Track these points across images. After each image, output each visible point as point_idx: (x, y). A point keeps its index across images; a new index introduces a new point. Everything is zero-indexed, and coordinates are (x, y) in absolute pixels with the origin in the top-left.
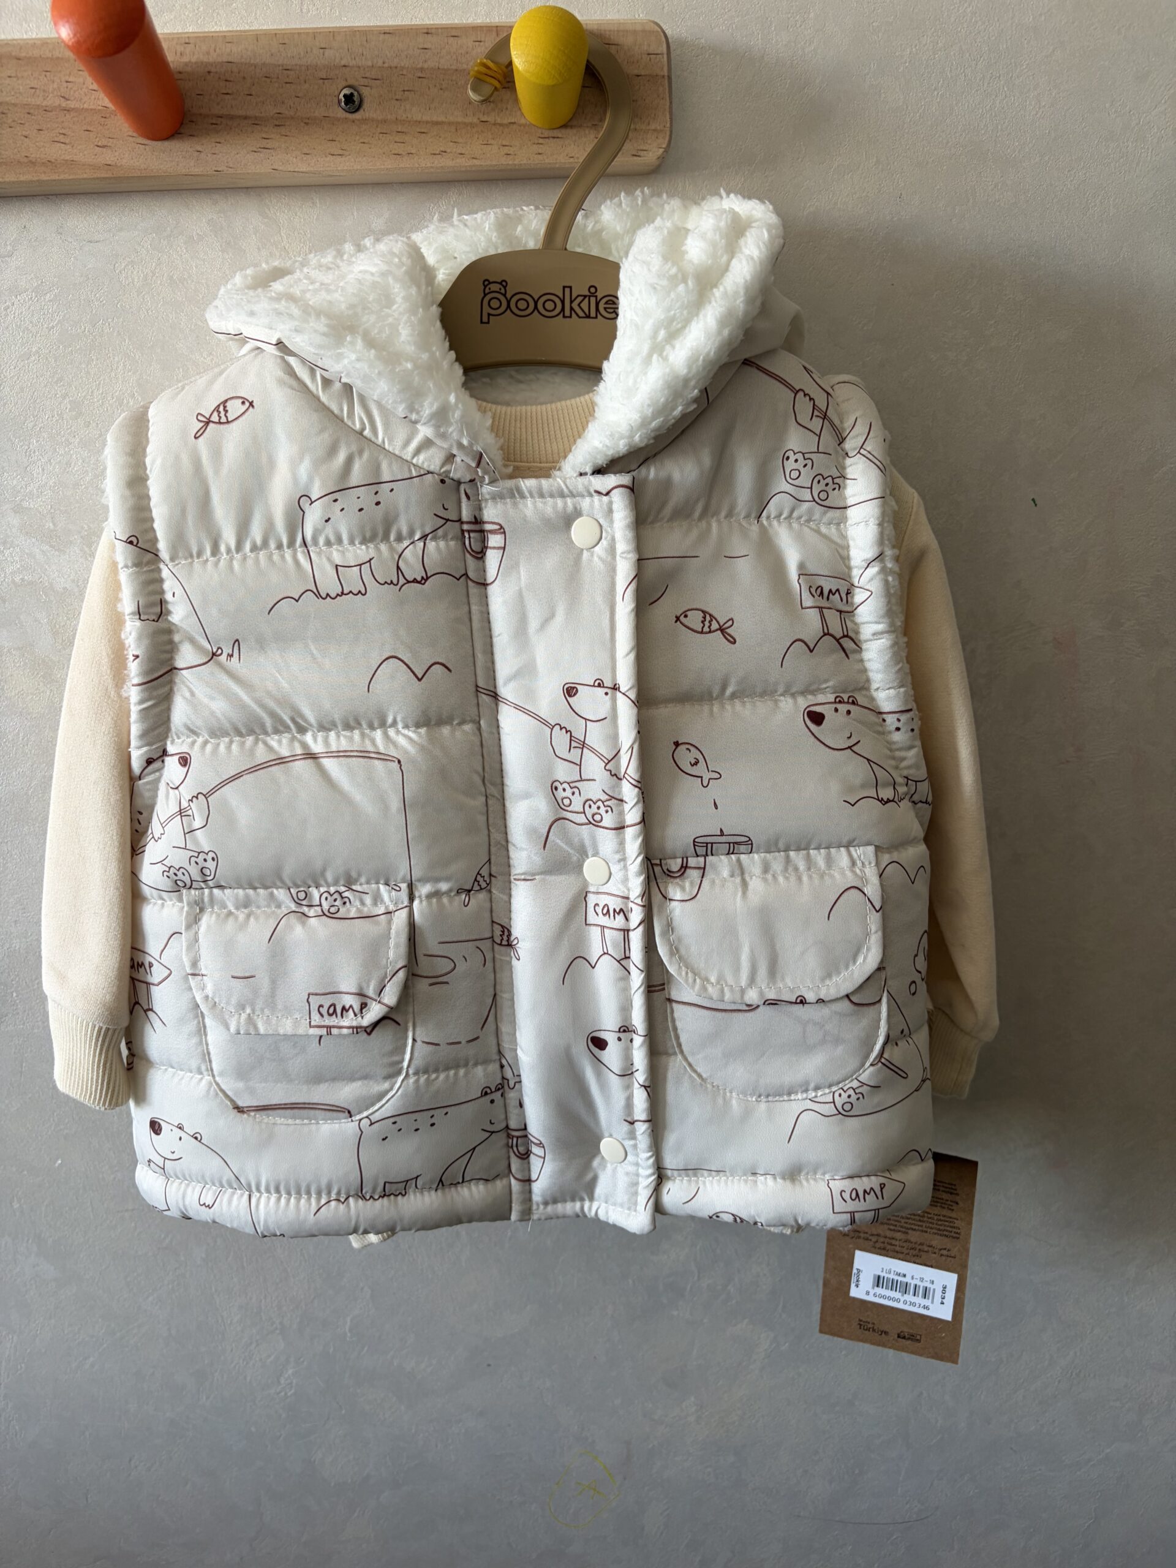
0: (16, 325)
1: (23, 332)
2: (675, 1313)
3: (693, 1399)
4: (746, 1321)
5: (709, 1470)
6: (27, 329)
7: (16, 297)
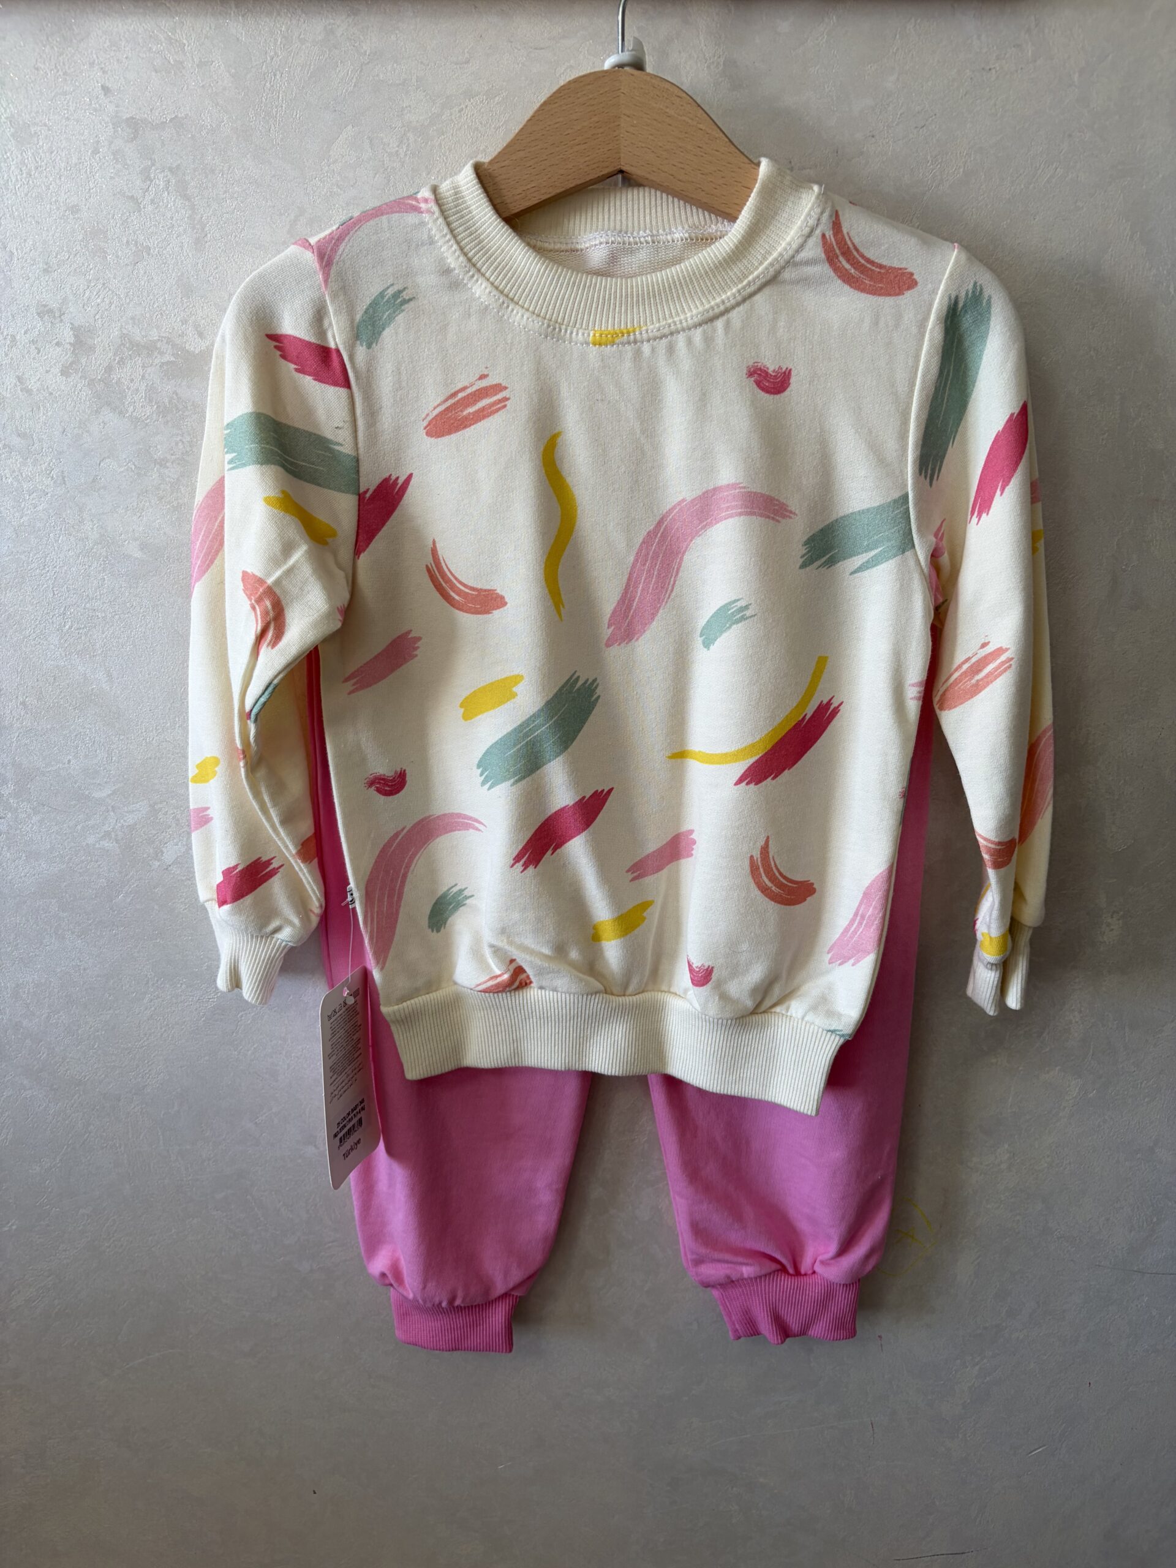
0: (468, 126)
1: (474, 133)
2: (994, 1061)
3: (1006, 1146)
4: (1057, 1068)
5: (1018, 1217)
6: (477, 129)
7: (470, 100)
